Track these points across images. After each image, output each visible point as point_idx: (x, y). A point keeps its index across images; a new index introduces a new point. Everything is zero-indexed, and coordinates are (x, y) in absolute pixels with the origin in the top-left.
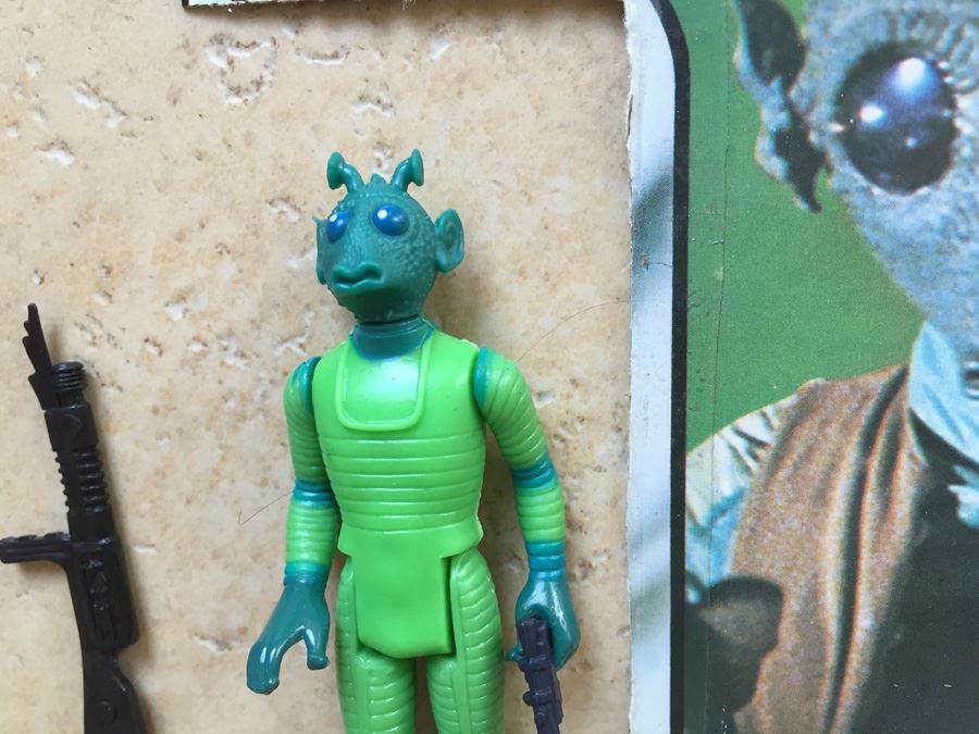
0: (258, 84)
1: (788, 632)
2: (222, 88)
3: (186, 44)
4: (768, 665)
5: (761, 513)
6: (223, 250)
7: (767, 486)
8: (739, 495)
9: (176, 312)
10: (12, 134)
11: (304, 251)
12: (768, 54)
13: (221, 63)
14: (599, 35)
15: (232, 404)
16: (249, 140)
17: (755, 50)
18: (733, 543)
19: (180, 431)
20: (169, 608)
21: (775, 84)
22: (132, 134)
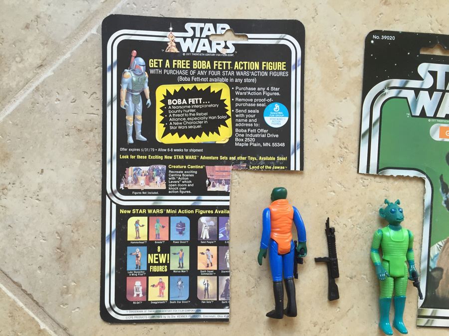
0: (368, 185)
1: (444, 276)
2: (361, 186)
3: (357, 178)
4: (441, 281)
5: (441, 257)
6: (359, 211)
7: (442, 252)
8: (438, 254)
9: (350, 220)
10: (325, 189)
11: (372, 212)
12: (444, 190)
13: (362, 182)
14: (420, 184)
15: (357, 236)
16: (365, 194)
17: (442, 189)
18: (437, 262)
19: (348, 240)
20: (342, 271)
21: (445, 194)
22: (346, 191)
